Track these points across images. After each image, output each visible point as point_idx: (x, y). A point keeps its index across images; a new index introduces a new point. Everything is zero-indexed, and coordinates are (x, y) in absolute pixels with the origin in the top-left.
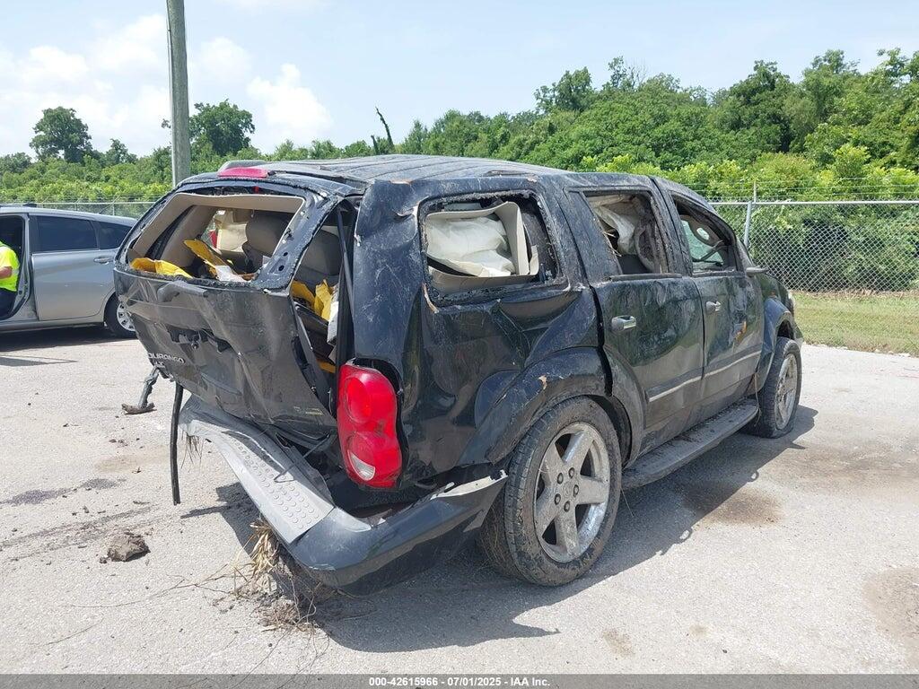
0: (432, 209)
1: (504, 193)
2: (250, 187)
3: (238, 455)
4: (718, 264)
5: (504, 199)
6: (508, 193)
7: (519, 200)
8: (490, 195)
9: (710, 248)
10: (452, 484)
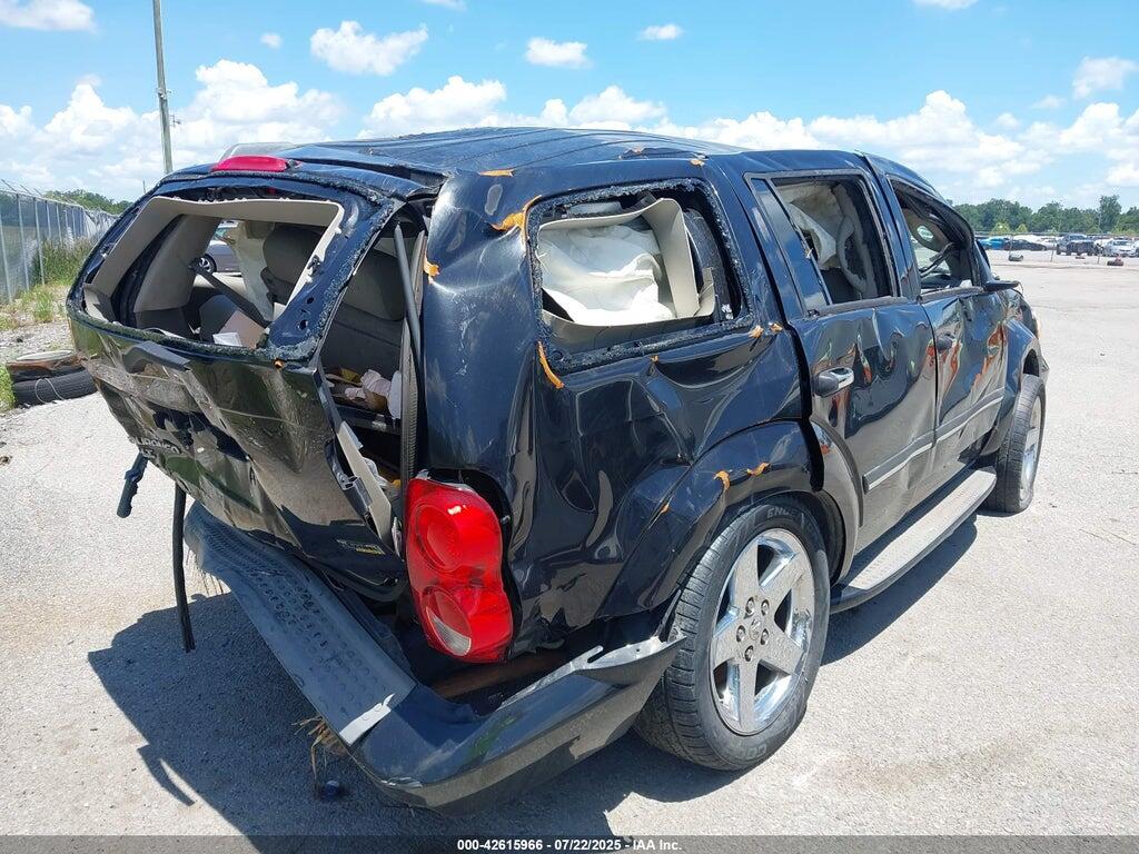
0: (547, 217)
1: (656, 185)
2: (261, 188)
3: (265, 604)
4: (944, 276)
5: (658, 194)
6: (664, 185)
7: (679, 194)
8: (637, 189)
9: (934, 253)
10: (600, 649)
